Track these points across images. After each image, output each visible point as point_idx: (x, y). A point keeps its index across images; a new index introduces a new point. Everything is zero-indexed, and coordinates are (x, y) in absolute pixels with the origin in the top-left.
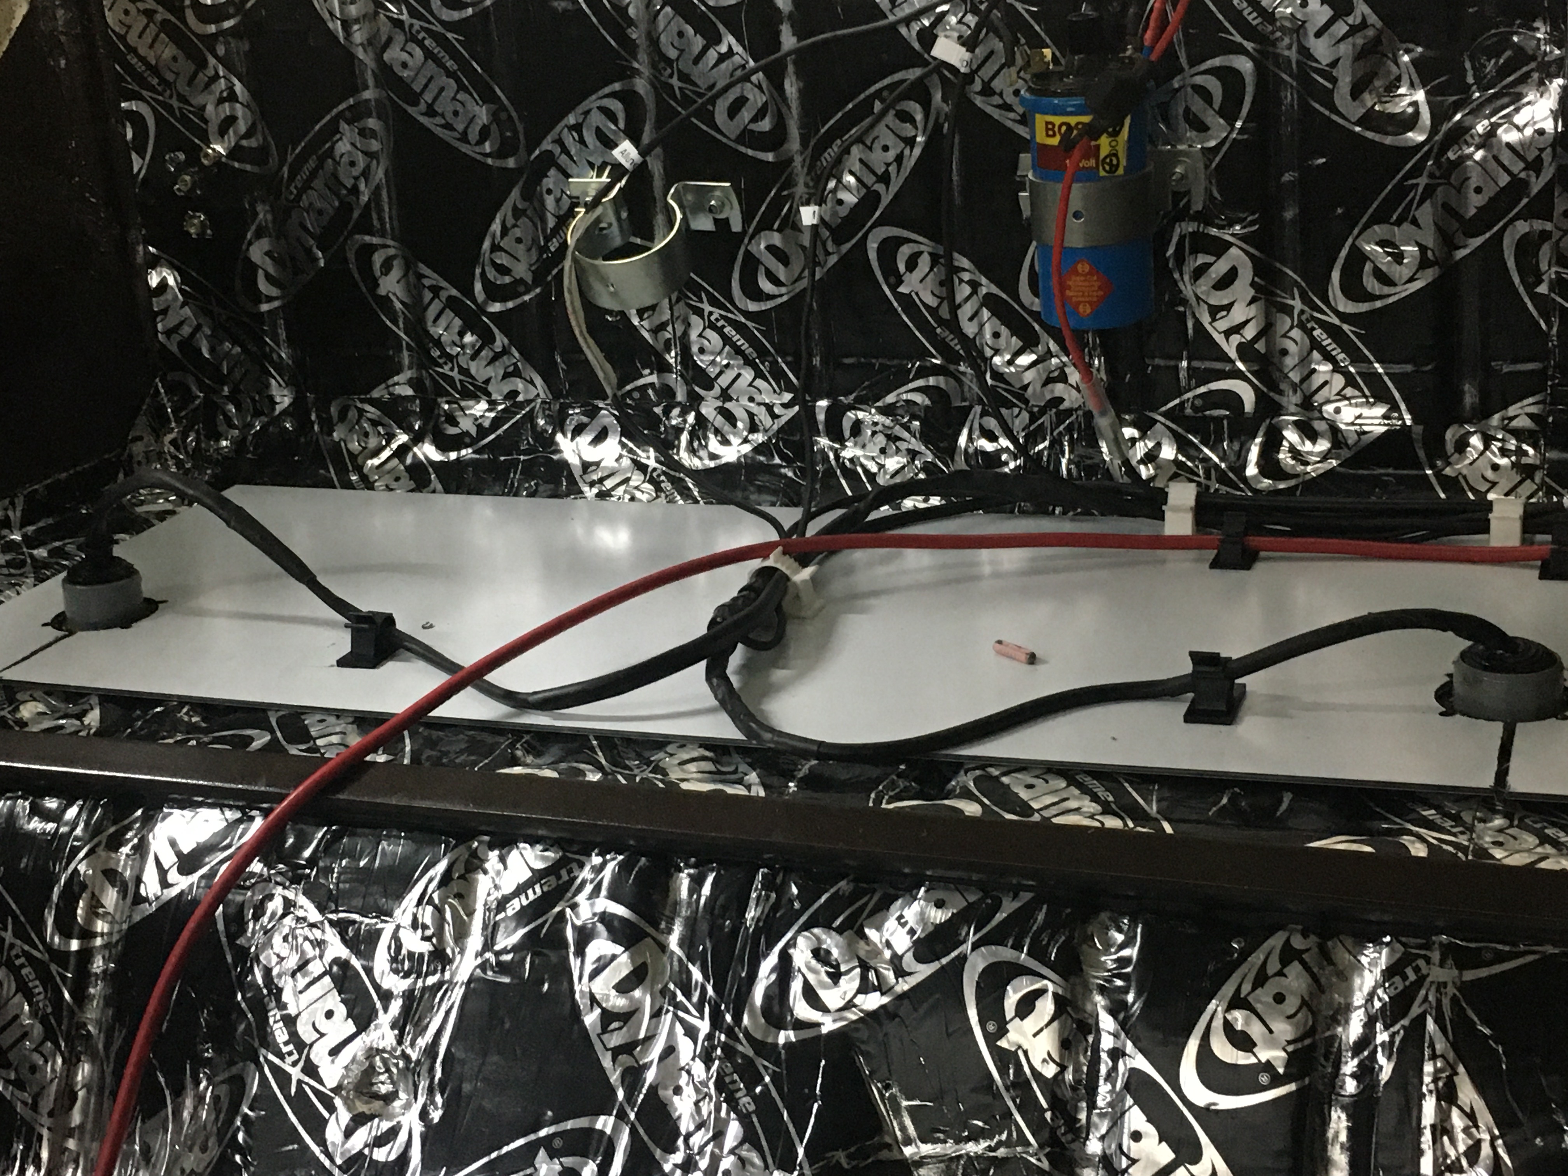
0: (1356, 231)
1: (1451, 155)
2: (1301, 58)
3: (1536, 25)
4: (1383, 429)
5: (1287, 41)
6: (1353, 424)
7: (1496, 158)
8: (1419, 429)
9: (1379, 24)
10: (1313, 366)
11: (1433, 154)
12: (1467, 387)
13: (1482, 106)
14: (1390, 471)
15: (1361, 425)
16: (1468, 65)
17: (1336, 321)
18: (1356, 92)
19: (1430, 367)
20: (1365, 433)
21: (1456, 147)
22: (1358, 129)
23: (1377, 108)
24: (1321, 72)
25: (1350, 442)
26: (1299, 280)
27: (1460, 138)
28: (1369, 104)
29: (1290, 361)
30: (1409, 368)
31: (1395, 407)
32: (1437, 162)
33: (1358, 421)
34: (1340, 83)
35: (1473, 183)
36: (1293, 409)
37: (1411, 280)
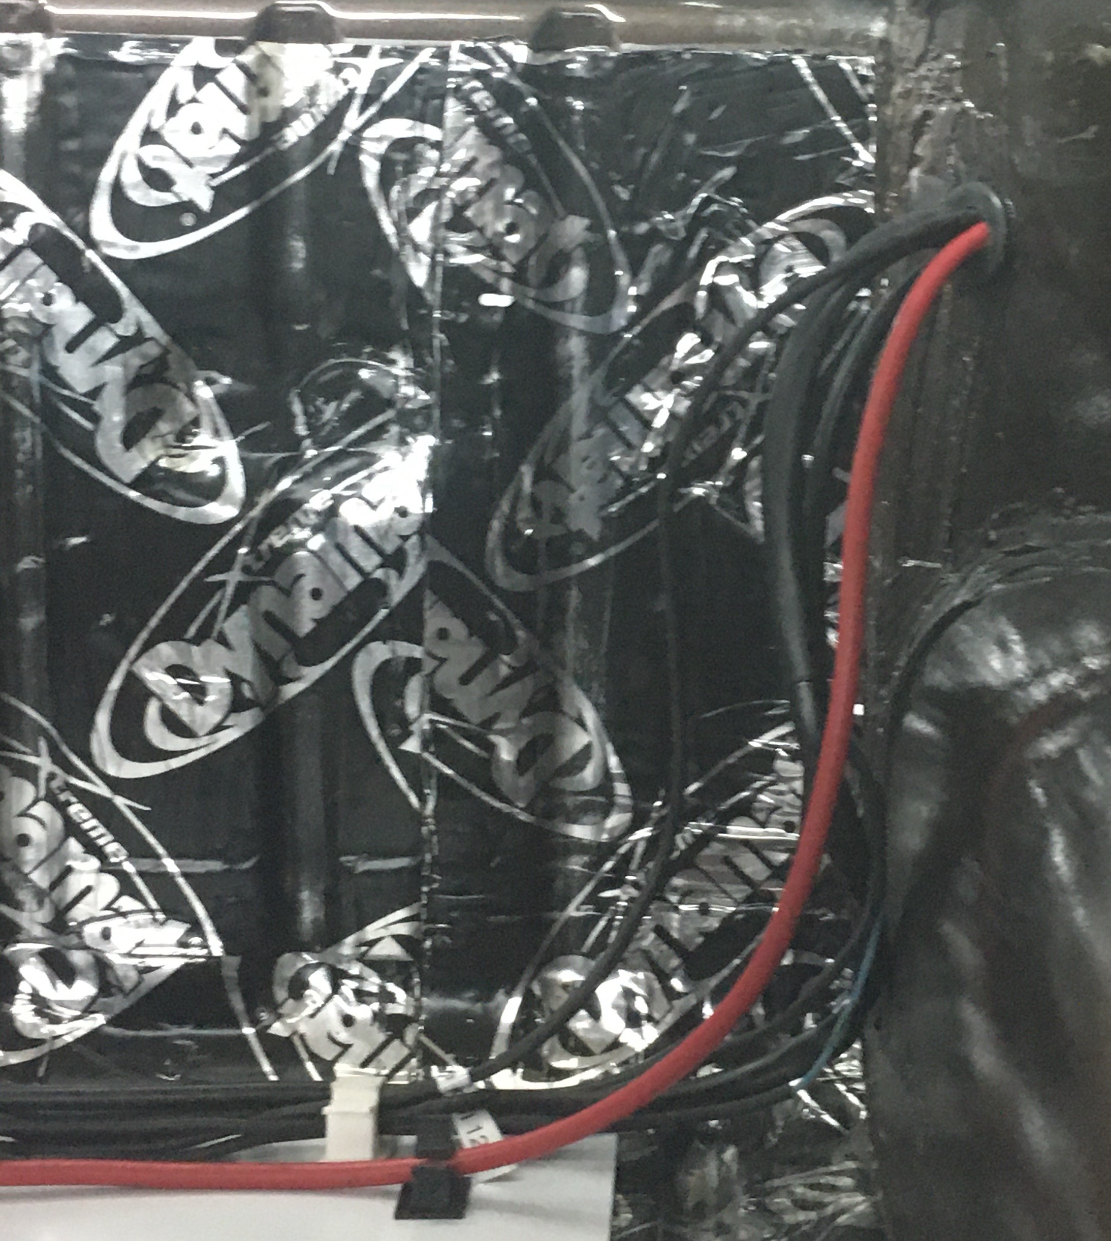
0: (133, 650)
1: (277, 540)
2: (45, 380)
3: (394, 355)
4: (179, 963)
5: (23, 354)
6: (130, 955)
7: (341, 549)
8: (235, 961)
9: (164, 339)
10: (69, 863)
11: (248, 538)
12: (305, 895)
13: (318, 470)
14: (187, 1030)
15: (143, 956)
16: (297, 408)
17: (103, 790)
18: (131, 438)
19: (247, 865)
20: (149, 969)
21: (281, 529)
22: (133, 494)
23: (163, 463)
24: (74, 404)
25: (128, 985)
26: (45, 723)
27: (287, 516)
28: (152, 457)
29: (30, 855)
30: (215, 866)
31: (196, 928)
32: (254, 549)
33: (139, 951)
34: (104, 424)
35: (308, 584)
36: (38, 931)
37: (219, 728)
